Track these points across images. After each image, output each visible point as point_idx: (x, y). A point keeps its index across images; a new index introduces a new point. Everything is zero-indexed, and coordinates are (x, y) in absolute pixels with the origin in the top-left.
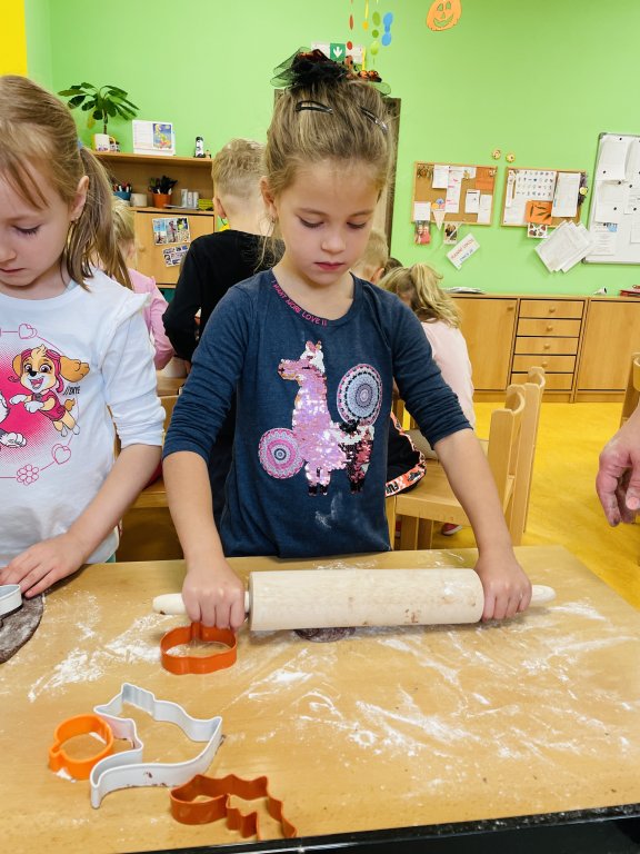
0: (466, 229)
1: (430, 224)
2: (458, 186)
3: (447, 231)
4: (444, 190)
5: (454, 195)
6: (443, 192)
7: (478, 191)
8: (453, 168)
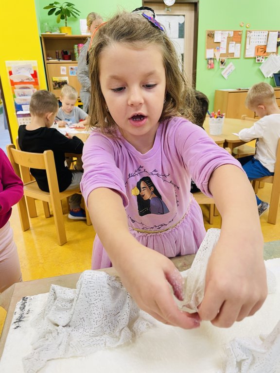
0: (230, 60)
1: (214, 59)
2: (226, 40)
3: (221, 62)
5: (223, 45)
6: (219, 44)
7: (234, 42)
8: (223, 32)
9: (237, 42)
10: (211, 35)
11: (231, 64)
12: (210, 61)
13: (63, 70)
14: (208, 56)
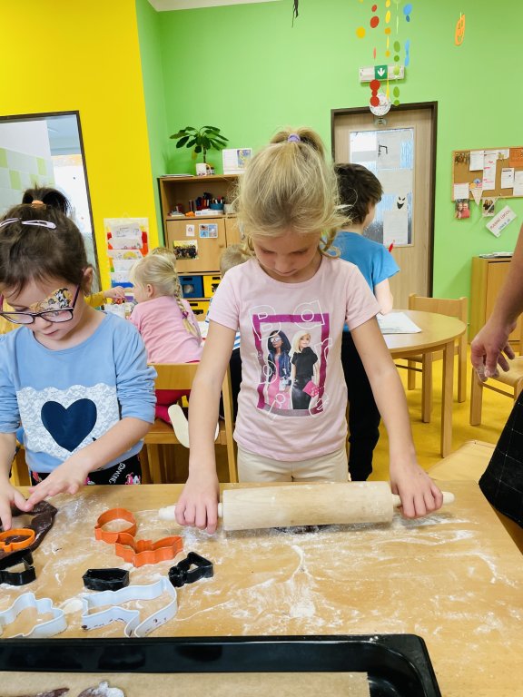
0: (503, 202)
1: (469, 201)
2: (494, 167)
3: (485, 205)
4: (481, 172)
5: (490, 175)
6: (480, 174)
7: (513, 169)
8: (487, 152)
9: (518, 168)
11: (507, 208)
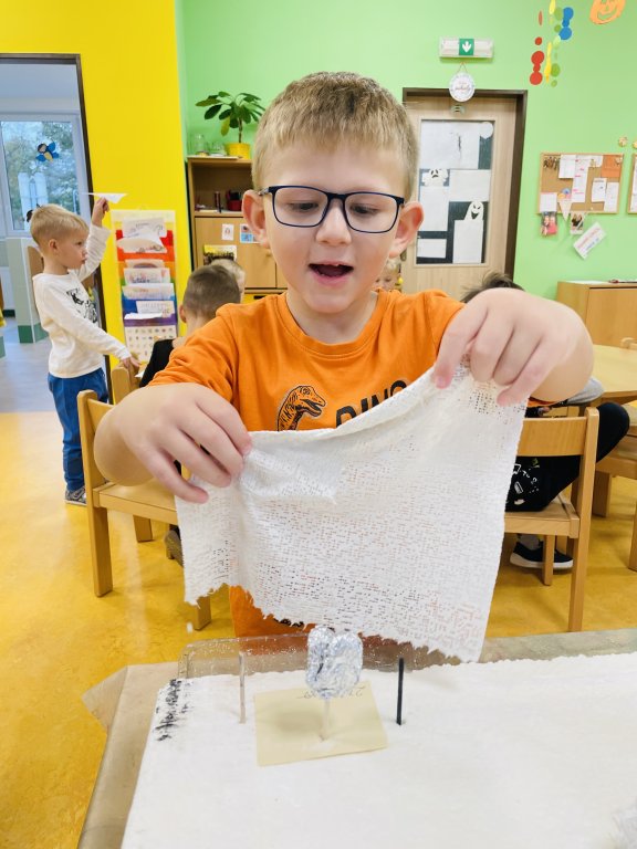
1: (556, 214)
2: (585, 175)
3: (574, 221)
4: (570, 180)
5: (580, 185)
6: (569, 183)
7: (605, 180)
8: (580, 158)
9: (610, 179)
10: (551, 163)
12: (547, 218)
13: (228, 231)
14: (544, 208)
